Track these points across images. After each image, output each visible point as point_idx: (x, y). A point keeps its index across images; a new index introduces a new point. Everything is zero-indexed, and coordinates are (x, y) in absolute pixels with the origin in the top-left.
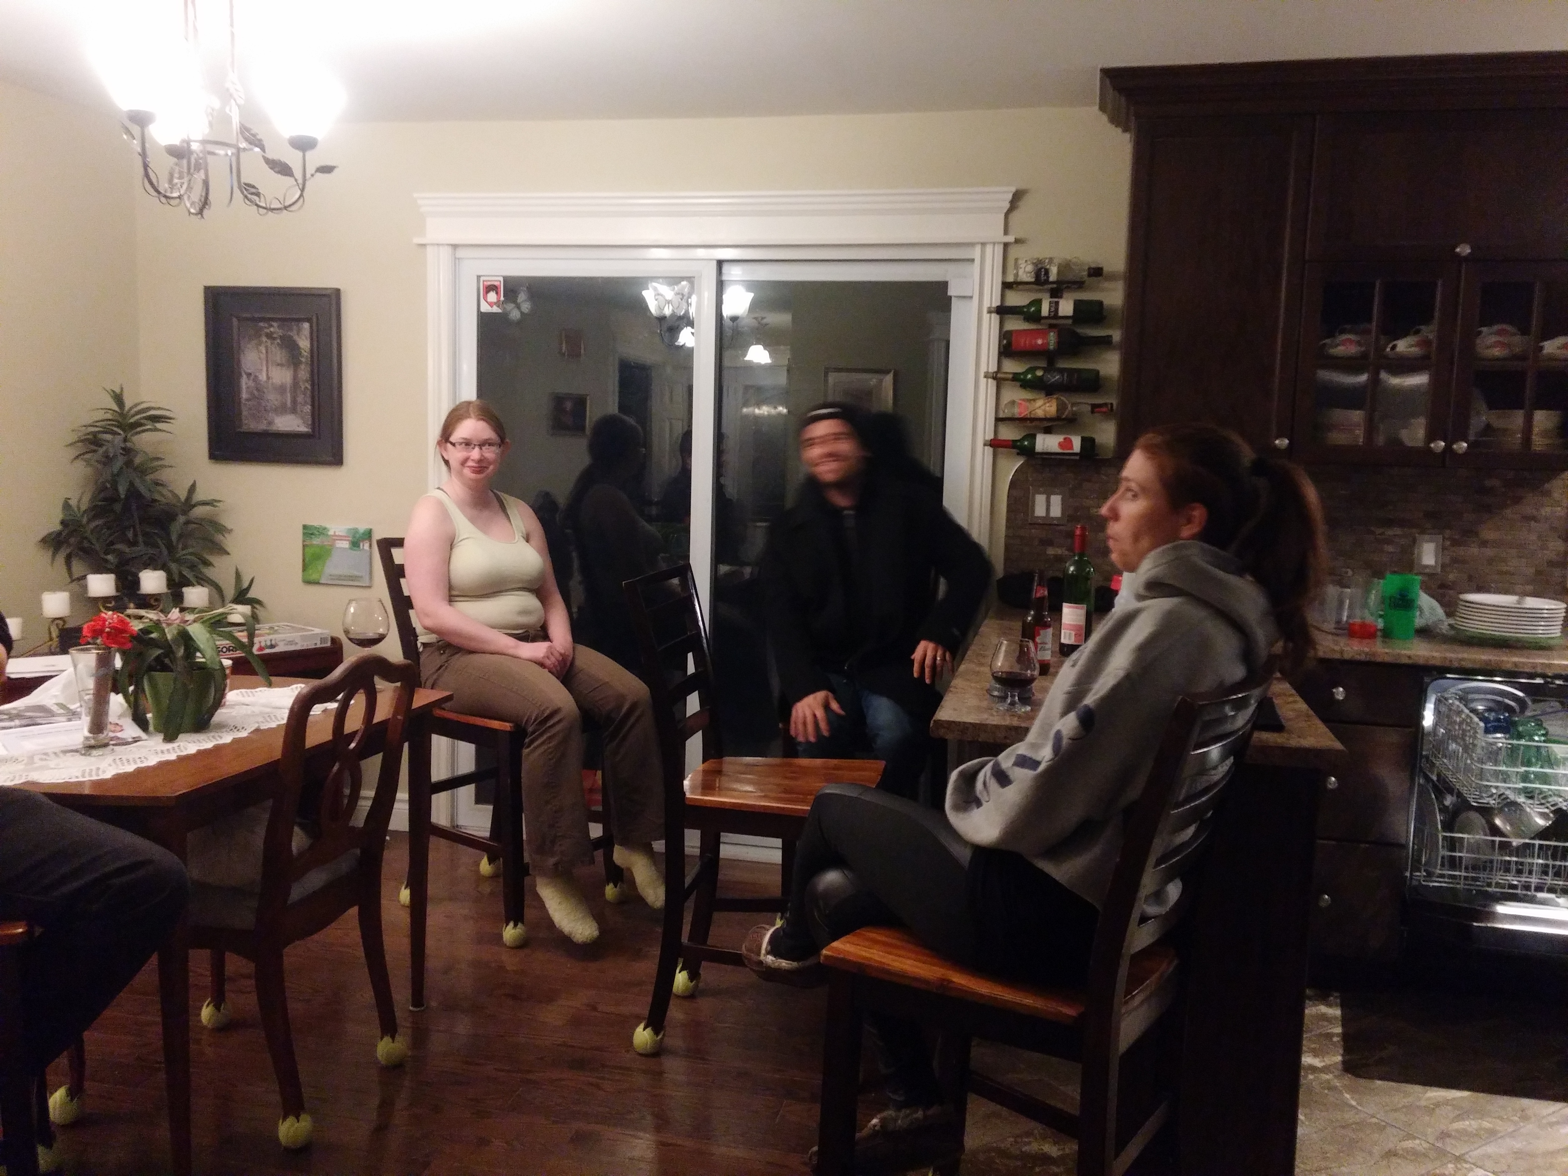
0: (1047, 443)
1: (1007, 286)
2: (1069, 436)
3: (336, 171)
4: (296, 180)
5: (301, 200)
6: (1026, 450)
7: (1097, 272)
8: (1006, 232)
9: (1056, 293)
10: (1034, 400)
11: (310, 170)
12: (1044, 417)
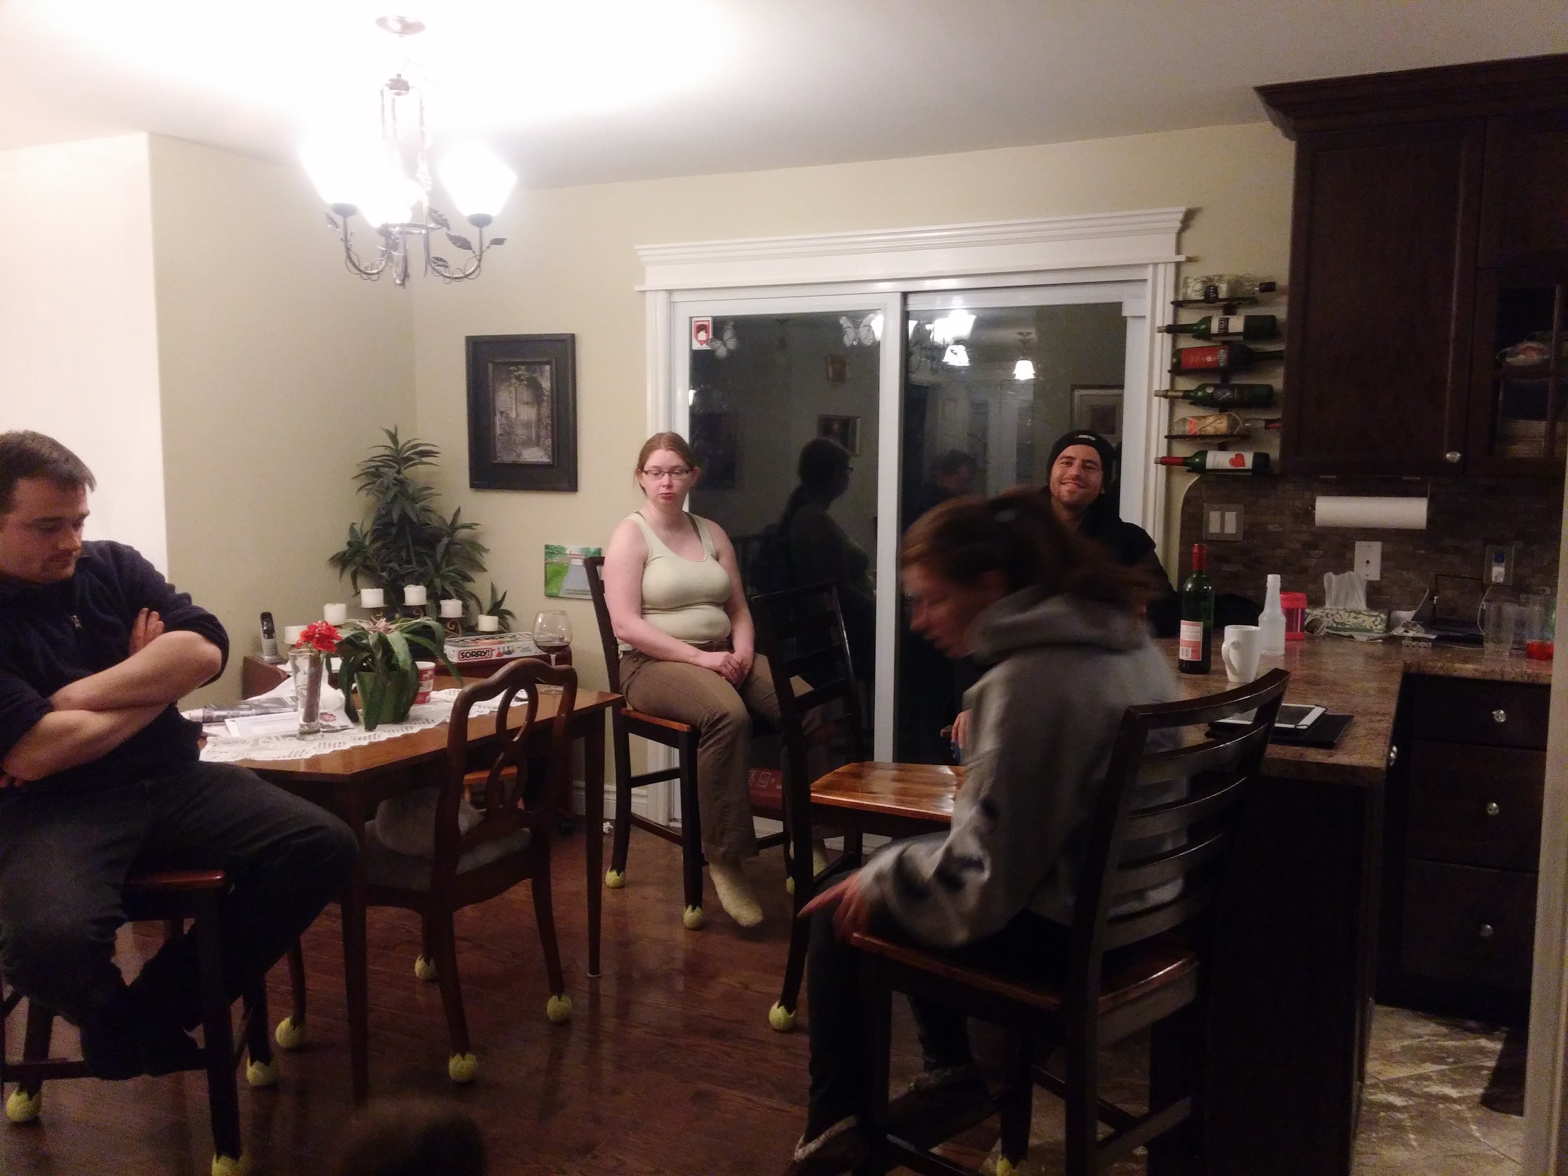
0: (1219, 460)
1: (1178, 305)
2: (1242, 453)
3: (506, 242)
4: (474, 252)
5: (478, 270)
6: (1195, 466)
7: (1269, 287)
8: (1178, 252)
9: (1230, 309)
10: (1205, 417)
11: (486, 243)
12: (1213, 434)
